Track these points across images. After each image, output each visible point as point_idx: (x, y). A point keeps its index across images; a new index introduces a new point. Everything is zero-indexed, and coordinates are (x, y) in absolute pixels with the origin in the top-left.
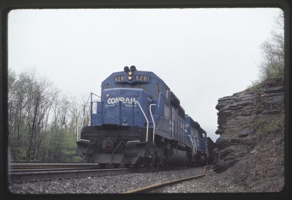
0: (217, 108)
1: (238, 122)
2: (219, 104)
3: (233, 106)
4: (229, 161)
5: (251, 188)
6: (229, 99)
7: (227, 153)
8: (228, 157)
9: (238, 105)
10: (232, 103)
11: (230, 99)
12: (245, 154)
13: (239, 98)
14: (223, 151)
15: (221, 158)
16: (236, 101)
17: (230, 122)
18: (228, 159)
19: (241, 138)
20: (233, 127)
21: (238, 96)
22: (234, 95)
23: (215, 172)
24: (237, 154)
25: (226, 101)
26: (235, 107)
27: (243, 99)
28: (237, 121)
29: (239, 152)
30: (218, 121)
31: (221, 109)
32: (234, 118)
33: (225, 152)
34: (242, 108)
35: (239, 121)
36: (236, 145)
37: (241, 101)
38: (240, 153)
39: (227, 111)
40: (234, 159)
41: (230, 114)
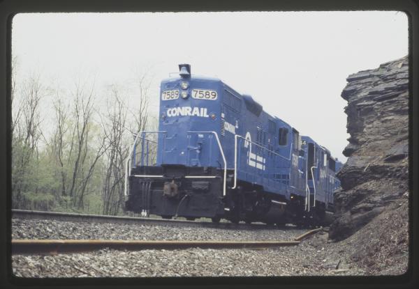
0: (345, 95)
1: (387, 128)
2: (348, 86)
3: (377, 93)
4: (360, 215)
5: (379, 270)
6: (370, 76)
7: (359, 197)
8: (358, 206)
9: (387, 89)
10: (376, 84)
11: (373, 76)
12: (395, 198)
13: (391, 73)
14: (351, 192)
15: (347, 209)
16: (385, 79)
17: (371, 127)
18: (358, 211)
19: (390, 164)
20: (375, 140)
21: (389, 70)
22: (382, 66)
23: (332, 239)
24: (378, 199)
25: (364, 81)
26: (381, 93)
27: (399, 76)
28: (385, 125)
29: (383, 193)
30: (348, 127)
31: (353, 99)
32: (379, 118)
33: (354, 195)
34: (397, 96)
35: (389, 124)
36: (378, 179)
37: (395, 79)
38: (384, 196)
39: (365, 103)
40: (370, 209)
41: (370, 110)
